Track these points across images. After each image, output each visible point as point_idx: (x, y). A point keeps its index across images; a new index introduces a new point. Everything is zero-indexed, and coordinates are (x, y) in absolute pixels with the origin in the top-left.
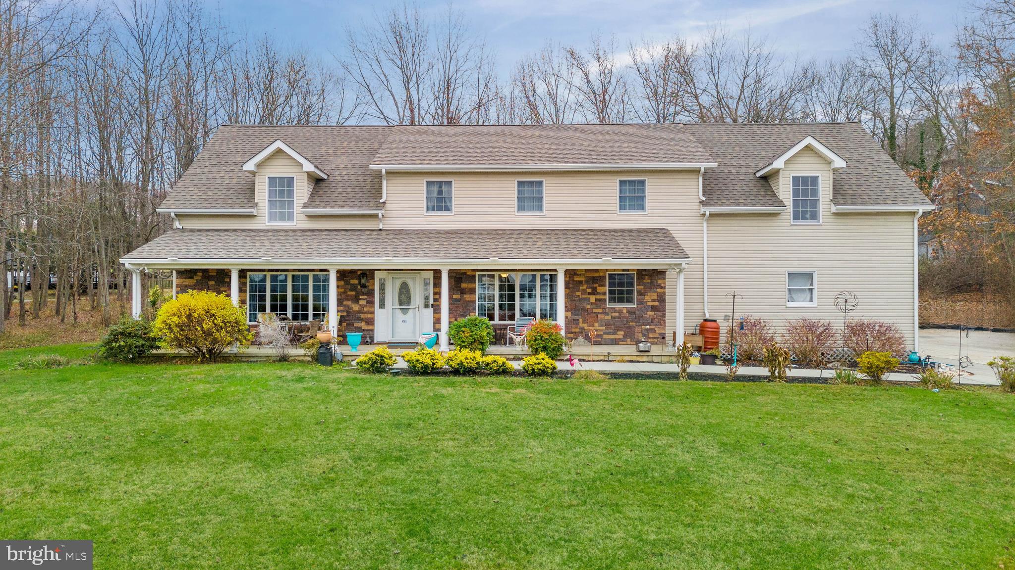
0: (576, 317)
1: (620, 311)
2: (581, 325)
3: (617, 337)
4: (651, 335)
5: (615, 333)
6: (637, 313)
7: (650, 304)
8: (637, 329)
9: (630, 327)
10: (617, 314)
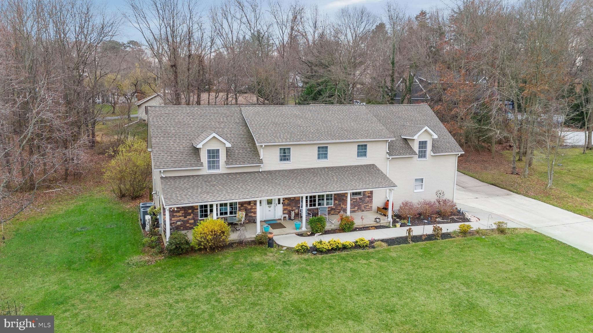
0: (340, 203)
1: (356, 199)
2: (342, 206)
3: (355, 209)
4: (367, 208)
5: (354, 208)
6: (363, 199)
7: (367, 195)
8: (363, 206)
9: (360, 205)
10: (355, 200)
